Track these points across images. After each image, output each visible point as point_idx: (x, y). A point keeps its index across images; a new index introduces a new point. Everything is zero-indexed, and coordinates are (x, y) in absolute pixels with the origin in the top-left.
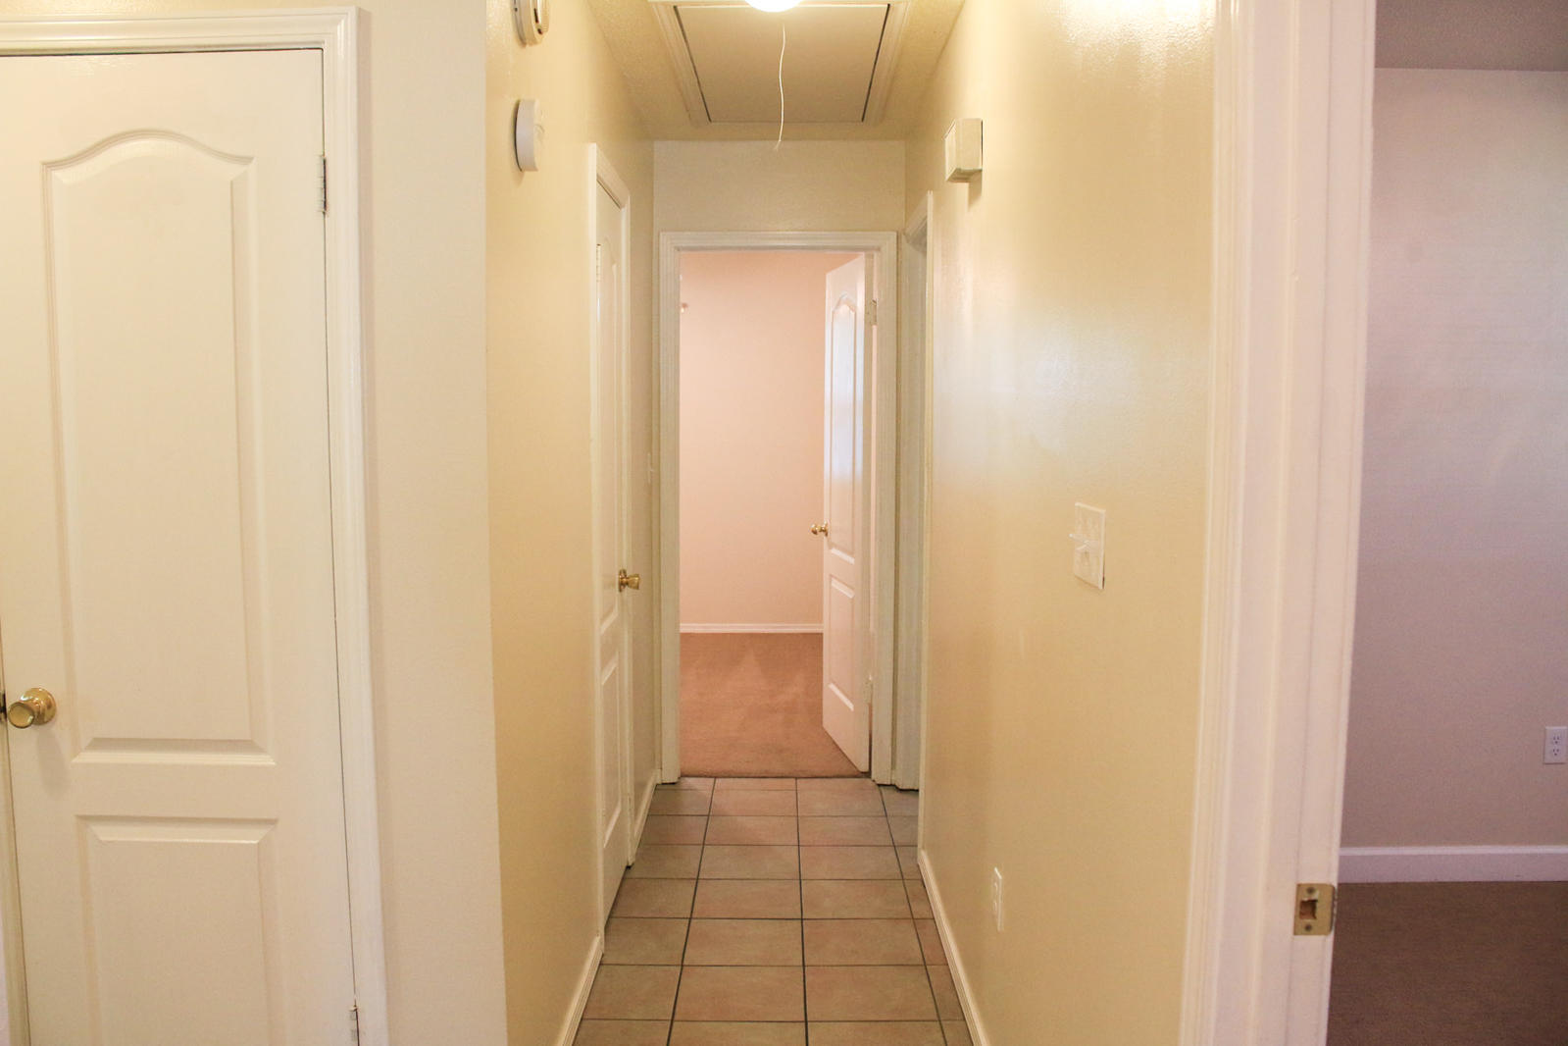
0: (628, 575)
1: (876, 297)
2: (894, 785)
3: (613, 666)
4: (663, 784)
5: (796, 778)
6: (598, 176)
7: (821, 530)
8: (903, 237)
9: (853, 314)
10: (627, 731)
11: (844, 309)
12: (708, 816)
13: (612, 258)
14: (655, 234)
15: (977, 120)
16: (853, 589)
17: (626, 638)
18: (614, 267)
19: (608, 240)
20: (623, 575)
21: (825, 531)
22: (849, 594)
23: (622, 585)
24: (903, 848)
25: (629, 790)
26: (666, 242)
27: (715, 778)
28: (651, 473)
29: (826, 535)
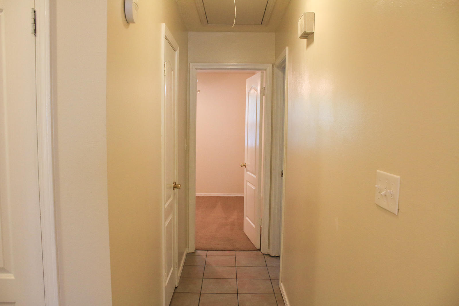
0: (177, 184)
1: (264, 86)
2: (269, 254)
3: (171, 217)
4: (189, 253)
5: (235, 251)
6: (165, 36)
7: (244, 165)
8: (274, 66)
9: (256, 92)
10: (176, 241)
11: (253, 91)
12: (205, 266)
13: (172, 69)
14: (188, 64)
15: (313, 13)
16: (255, 186)
17: (176, 206)
18: (172, 72)
19: (170, 61)
20: (175, 184)
21: (245, 166)
22: (254, 188)
23: (174, 187)
24: (274, 280)
25: (176, 261)
26: (192, 66)
27: (207, 250)
28: (186, 146)
29: (246, 167)
